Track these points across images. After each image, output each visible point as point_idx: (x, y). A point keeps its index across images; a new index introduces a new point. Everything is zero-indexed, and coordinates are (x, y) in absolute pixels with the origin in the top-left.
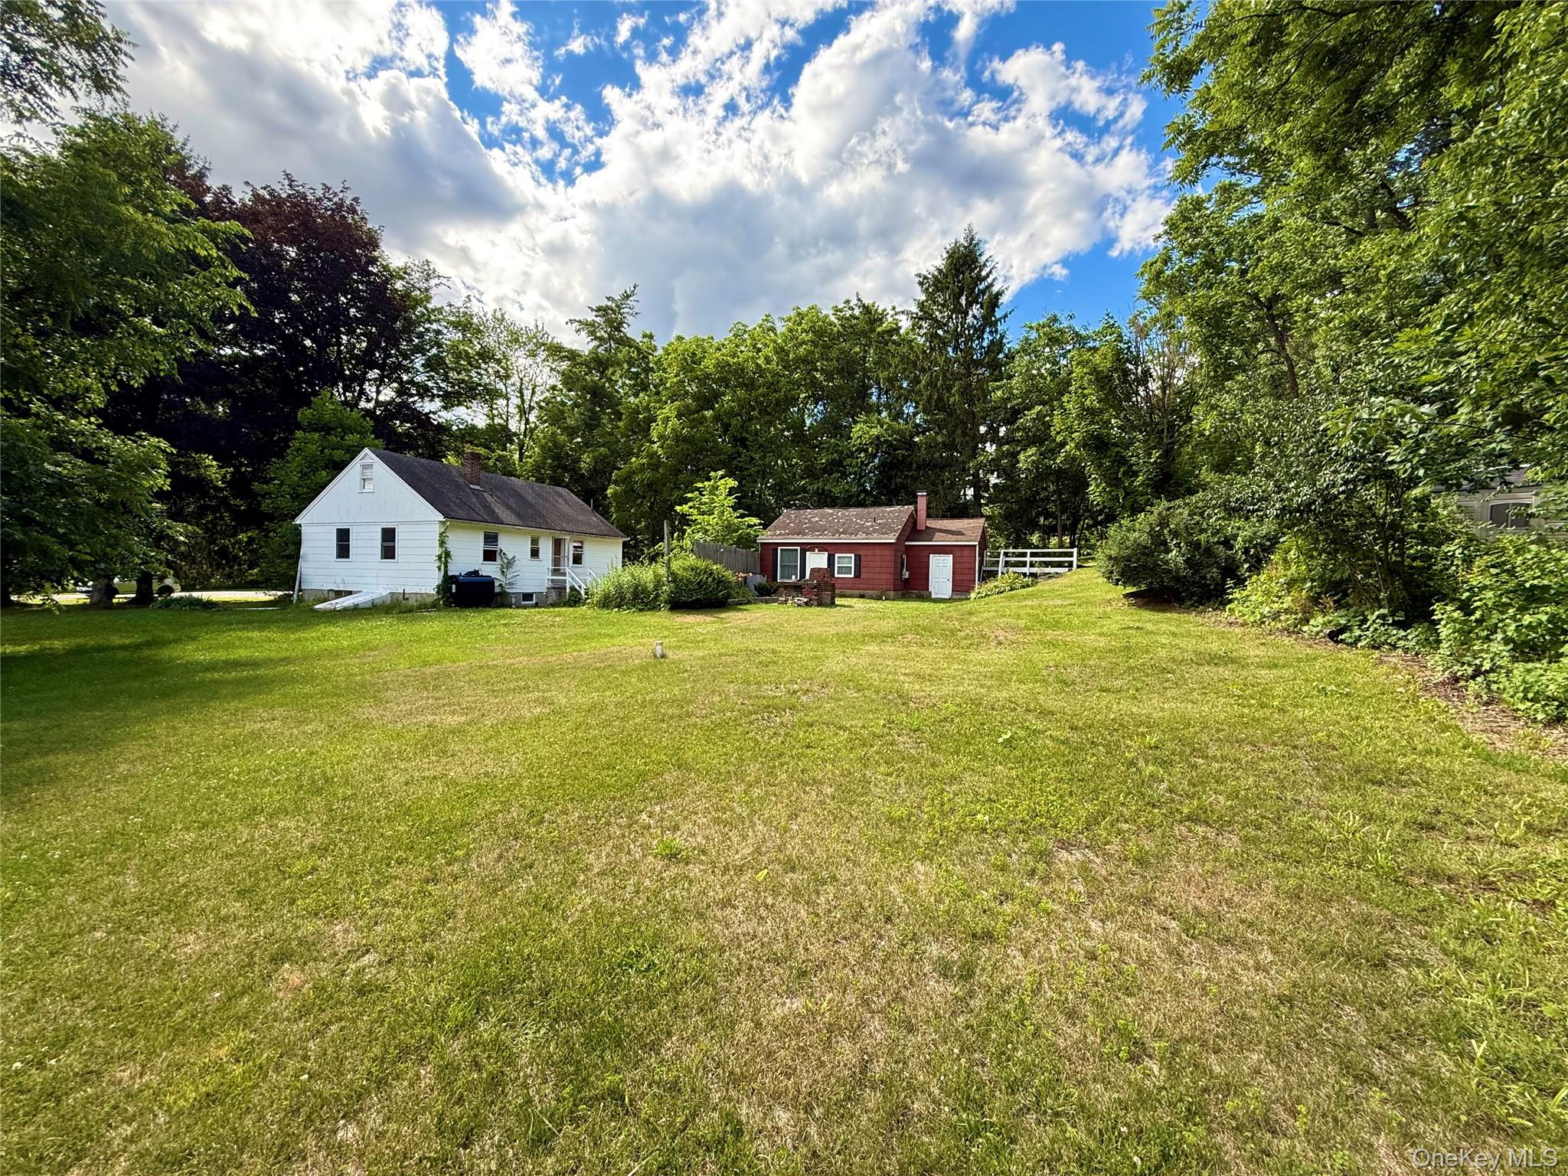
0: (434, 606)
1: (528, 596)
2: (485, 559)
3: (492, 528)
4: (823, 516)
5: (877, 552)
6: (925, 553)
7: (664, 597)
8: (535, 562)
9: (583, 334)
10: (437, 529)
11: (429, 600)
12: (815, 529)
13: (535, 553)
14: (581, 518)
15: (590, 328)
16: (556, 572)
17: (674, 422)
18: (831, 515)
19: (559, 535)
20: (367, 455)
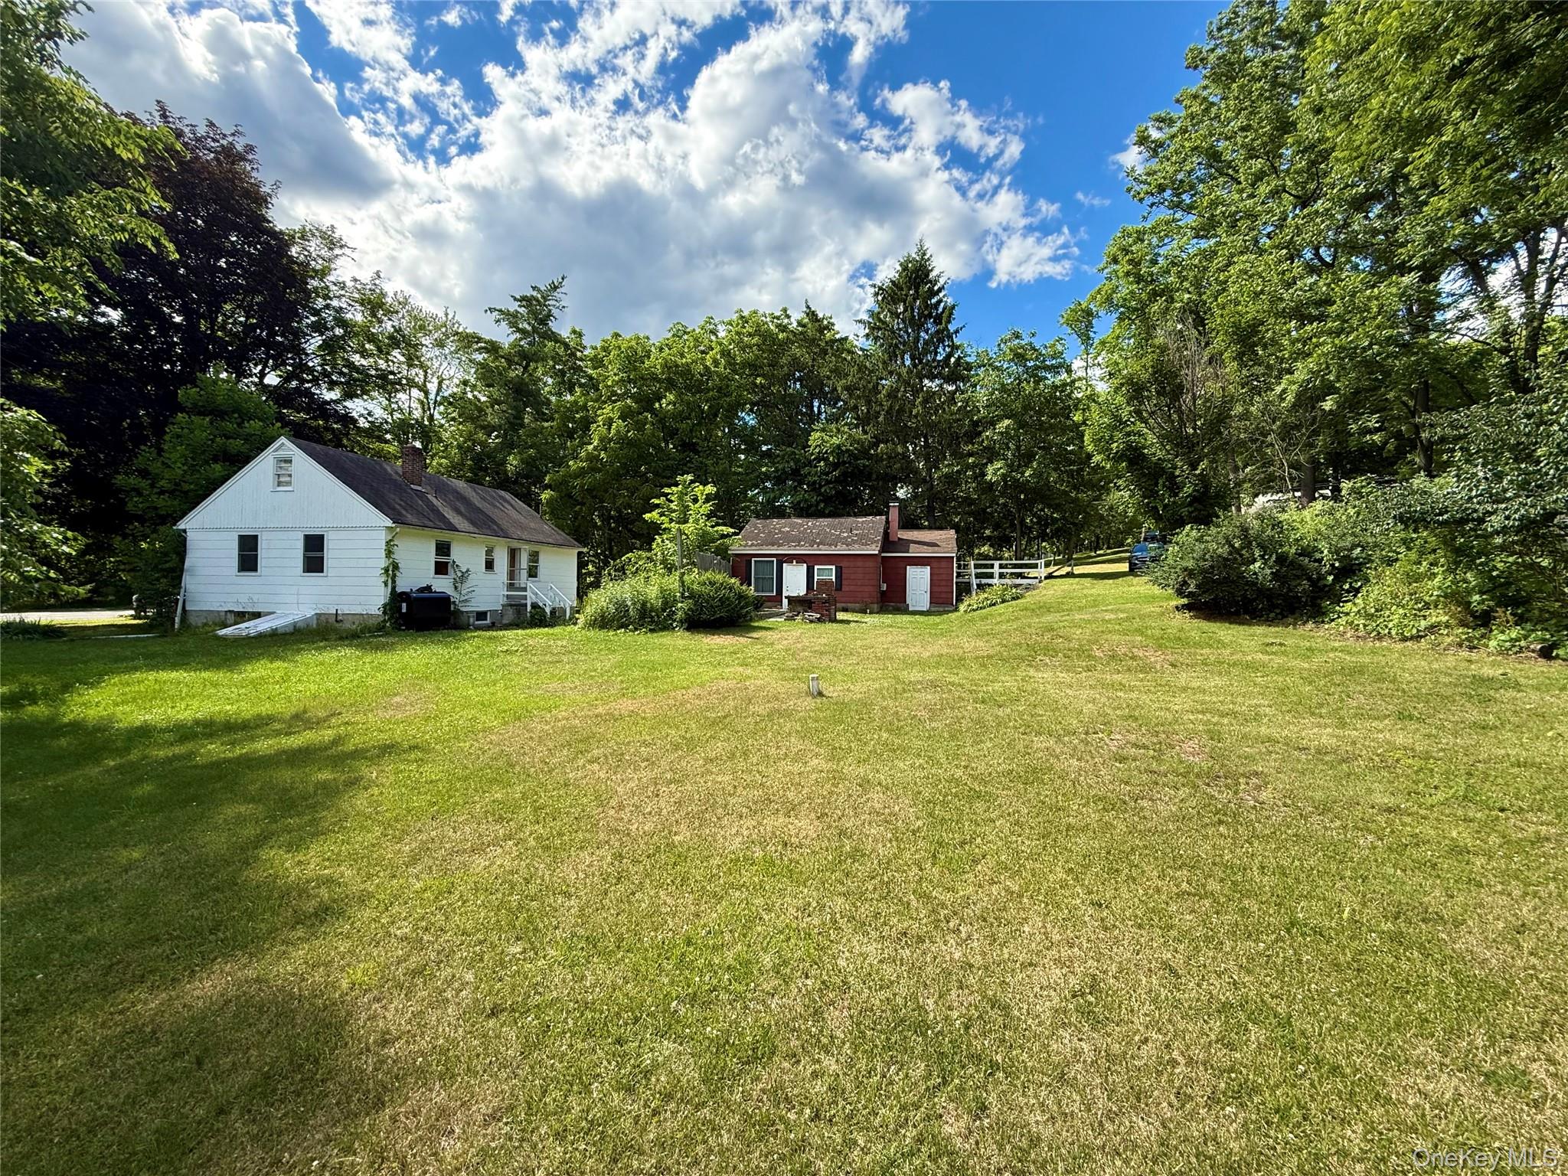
0: (380, 629)
1: (481, 615)
2: (437, 572)
3: (445, 536)
4: (793, 526)
5: (860, 563)
6: (902, 565)
7: (679, 615)
8: (490, 576)
9: (504, 324)
10: (383, 537)
11: (372, 622)
12: (788, 539)
13: (489, 565)
14: (532, 525)
15: (512, 318)
16: (511, 586)
17: (618, 424)
18: (802, 525)
19: (515, 544)
20: (285, 446)
